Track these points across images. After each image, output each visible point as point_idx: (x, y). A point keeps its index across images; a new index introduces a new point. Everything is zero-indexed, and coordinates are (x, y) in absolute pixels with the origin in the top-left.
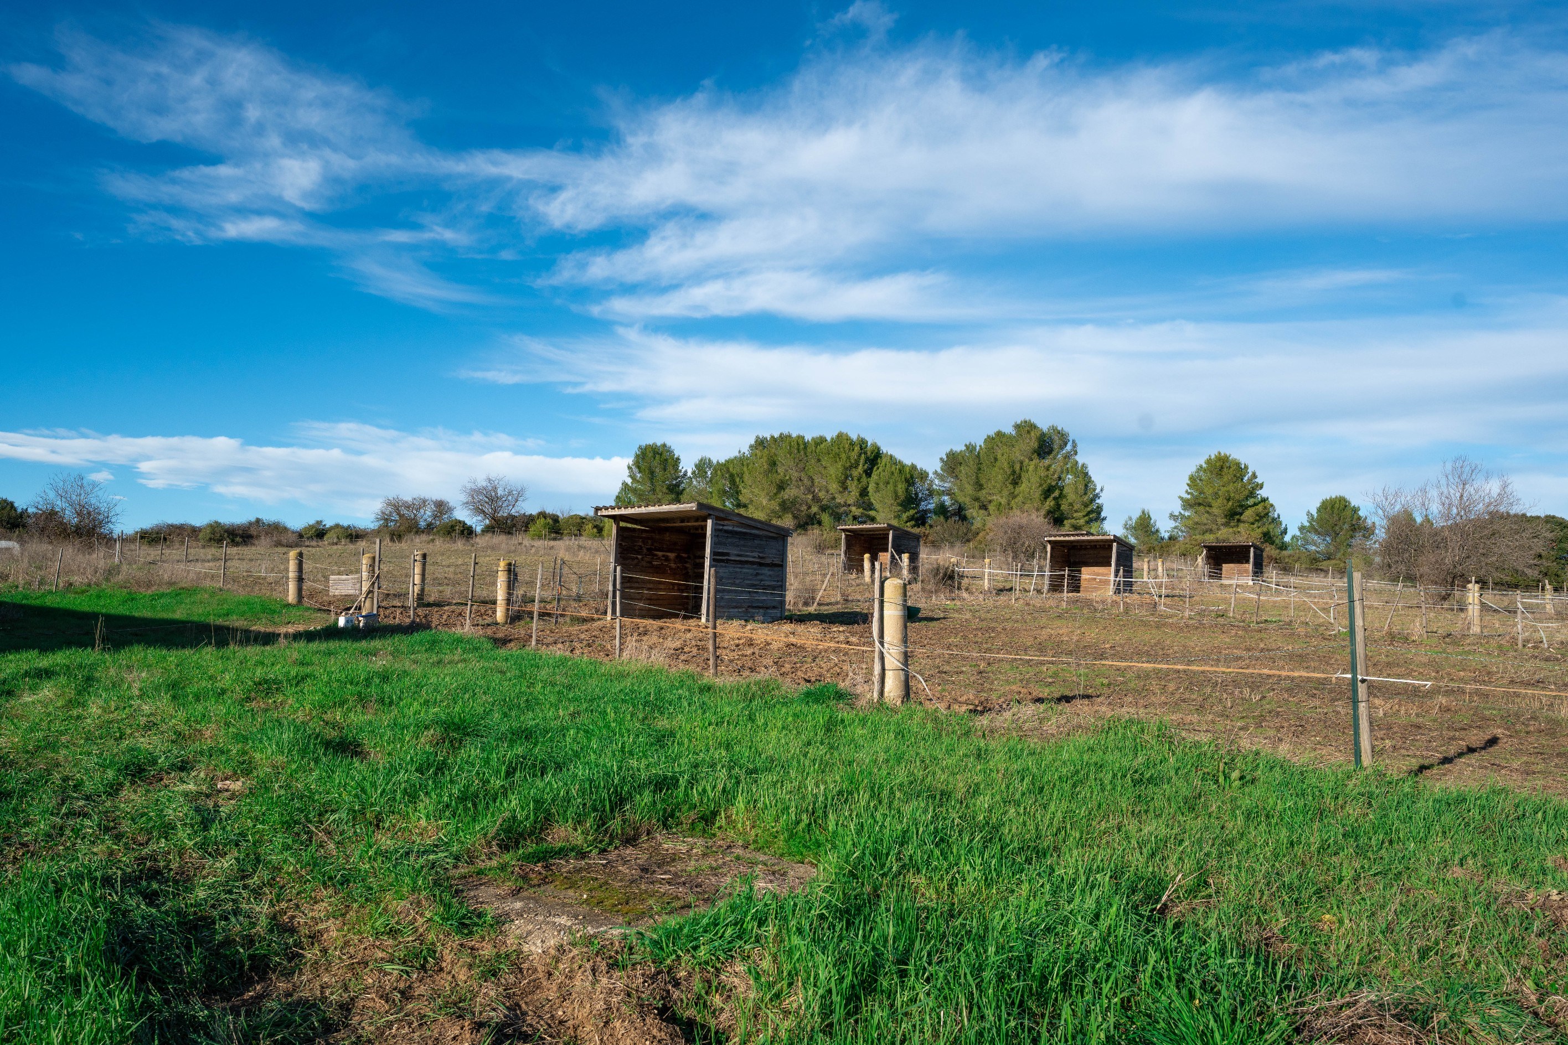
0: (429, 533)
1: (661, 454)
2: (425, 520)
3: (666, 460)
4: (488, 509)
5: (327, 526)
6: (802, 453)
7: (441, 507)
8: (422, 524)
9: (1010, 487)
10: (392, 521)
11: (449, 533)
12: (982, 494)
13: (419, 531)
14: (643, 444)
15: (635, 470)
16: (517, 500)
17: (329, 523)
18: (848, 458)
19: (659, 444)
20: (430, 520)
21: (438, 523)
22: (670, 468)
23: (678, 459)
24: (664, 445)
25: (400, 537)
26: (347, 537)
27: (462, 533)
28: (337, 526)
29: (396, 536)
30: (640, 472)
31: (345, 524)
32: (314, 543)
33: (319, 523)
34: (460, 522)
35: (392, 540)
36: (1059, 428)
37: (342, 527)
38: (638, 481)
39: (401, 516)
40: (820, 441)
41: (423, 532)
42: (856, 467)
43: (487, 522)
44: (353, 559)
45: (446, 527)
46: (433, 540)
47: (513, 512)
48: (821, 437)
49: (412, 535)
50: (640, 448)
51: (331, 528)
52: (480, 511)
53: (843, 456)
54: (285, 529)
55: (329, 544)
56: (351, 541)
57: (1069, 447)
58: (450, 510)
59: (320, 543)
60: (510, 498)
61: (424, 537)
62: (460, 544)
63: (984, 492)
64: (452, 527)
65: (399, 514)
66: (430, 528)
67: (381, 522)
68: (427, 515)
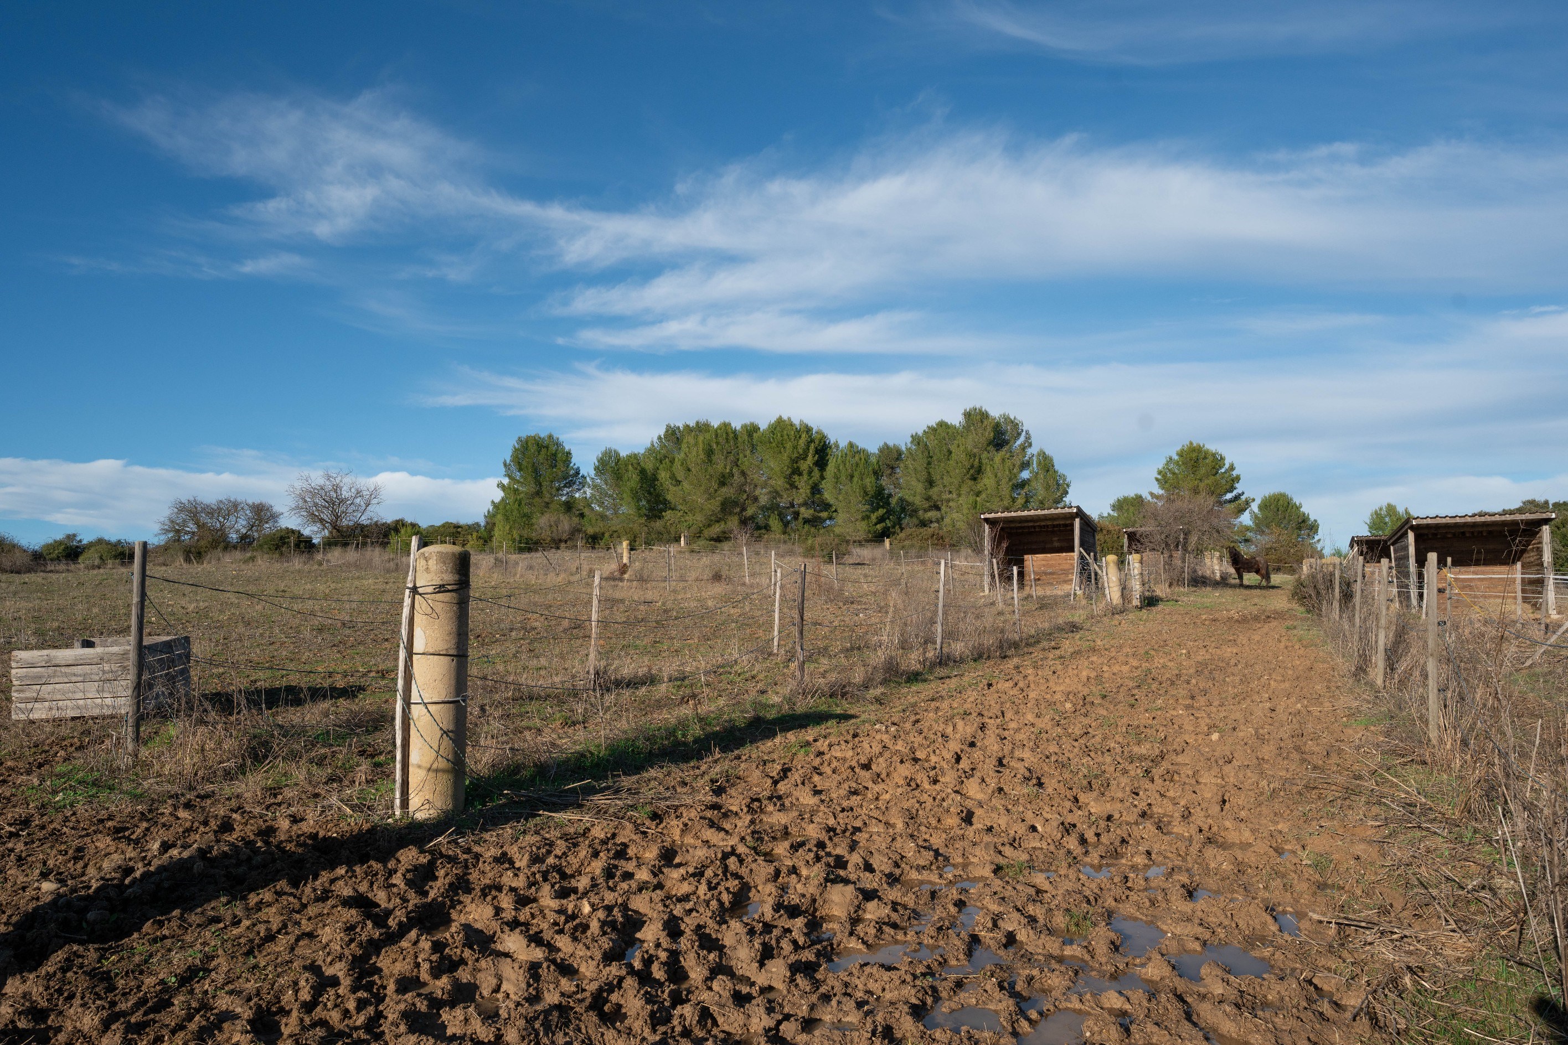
0: (244, 549)
1: (547, 447)
2: (238, 531)
3: (555, 455)
4: (326, 515)
5: (85, 542)
6: (732, 443)
7: (261, 513)
8: (234, 536)
9: (970, 483)
10: (187, 533)
11: (277, 547)
12: (934, 492)
13: (228, 547)
14: (524, 435)
15: (513, 468)
16: (368, 505)
17: (86, 538)
18: (795, 447)
19: (542, 435)
20: (244, 531)
21: (256, 535)
22: (560, 465)
23: (569, 453)
24: (550, 437)
25: (199, 555)
26: (116, 557)
27: (297, 545)
28: (100, 541)
29: (194, 553)
30: (520, 470)
31: (113, 539)
32: (62, 567)
33: (71, 537)
34: (293, 531)
35: (188, 560)
36: (1012, 418)
37: (108, 543)
38: (518, 482)
39: (200, 526)
40: (752, 430)
41: (235, 547)
42: (805, 459)
43: (326, 533)
44: (121, 588)
45: (273, 539)
46: (253, 559)
47: (364, 520)
48: (752, 424)
49: (218, 552)
50: (520, 440)
51: (91, 545)
52: (314, 518)
53: (789, 445)
54: (14, 547)
55: (87, 568)
56: (123, 564)
57: (1022, 439)
58: (274, 517)
59: (72, 567)
60: (358, 501)
61: (238, 555)
62: (297, 563)
63: (935, 489)
64: (282, 538)
65: (197, 523)
66: (245, 542)
67: (171, 535)
68: (238, 526)
